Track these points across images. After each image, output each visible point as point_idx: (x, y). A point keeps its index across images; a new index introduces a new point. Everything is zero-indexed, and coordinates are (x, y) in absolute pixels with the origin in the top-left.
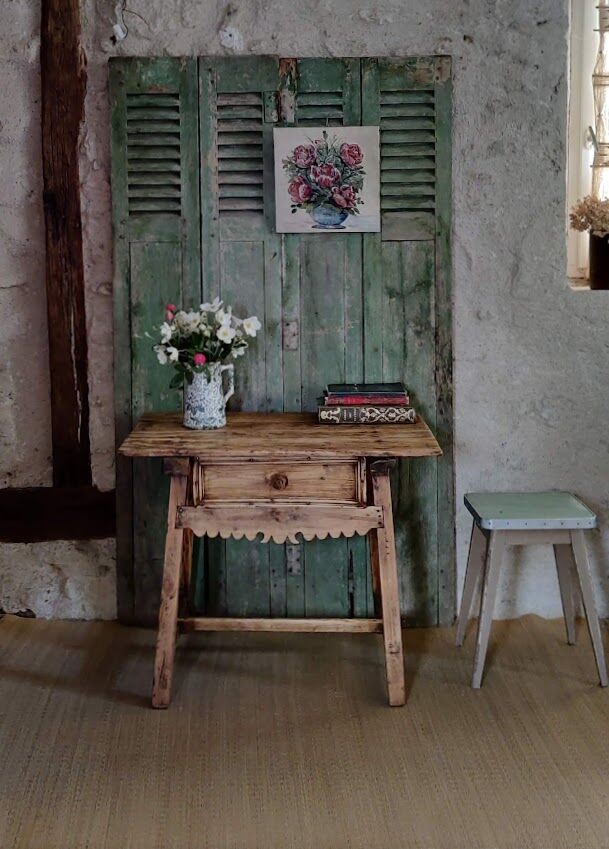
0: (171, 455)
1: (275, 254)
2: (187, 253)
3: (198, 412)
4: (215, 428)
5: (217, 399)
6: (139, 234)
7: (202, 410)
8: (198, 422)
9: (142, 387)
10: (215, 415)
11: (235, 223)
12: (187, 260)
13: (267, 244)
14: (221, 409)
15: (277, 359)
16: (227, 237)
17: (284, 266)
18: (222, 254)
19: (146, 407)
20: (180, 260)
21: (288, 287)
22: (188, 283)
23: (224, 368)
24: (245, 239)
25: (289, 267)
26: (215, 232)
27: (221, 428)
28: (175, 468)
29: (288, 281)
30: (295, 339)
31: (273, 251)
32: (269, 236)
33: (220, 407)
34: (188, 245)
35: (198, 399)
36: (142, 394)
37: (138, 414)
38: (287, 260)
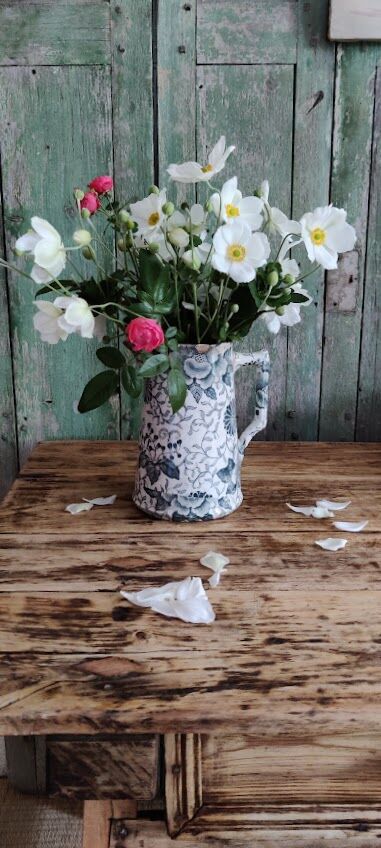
0: (84, 730)
1: (320, 96)
2: (125, 92)
3: (163, 478)
4: (208, 518)
5: (215, 444)
6: (16, 46)
7: (174, 473)
8: (162, 502)
9: (36, 389)
10: (206, 488)
11: (233, 19)
12: (122, 110)
13: (303, 71)
14: (225, 471)
15: (310, 332)
16: (216, 53)
17: (338, 126)
18: (202, 94)
19: (45, 427)
20: (108, 107)
21: (345, 174)
22: (126, 159)
23: (241, 359)
24: (251, 57)
25: (350, 126)
26: (187, 41)
27: (222, 518)
28: (100, 780)
29: (345, 160)
30: (350, 291)
31: (316, 91)
32: (307, 54)
33: (222, 464)
34: (126, 72)
35: (164, 443)
36: (37, 402)
37: (28, 439)
38: (346, 110)
